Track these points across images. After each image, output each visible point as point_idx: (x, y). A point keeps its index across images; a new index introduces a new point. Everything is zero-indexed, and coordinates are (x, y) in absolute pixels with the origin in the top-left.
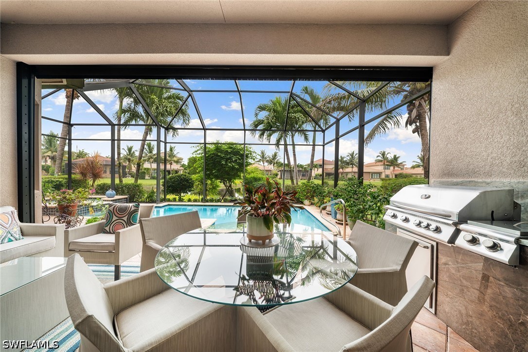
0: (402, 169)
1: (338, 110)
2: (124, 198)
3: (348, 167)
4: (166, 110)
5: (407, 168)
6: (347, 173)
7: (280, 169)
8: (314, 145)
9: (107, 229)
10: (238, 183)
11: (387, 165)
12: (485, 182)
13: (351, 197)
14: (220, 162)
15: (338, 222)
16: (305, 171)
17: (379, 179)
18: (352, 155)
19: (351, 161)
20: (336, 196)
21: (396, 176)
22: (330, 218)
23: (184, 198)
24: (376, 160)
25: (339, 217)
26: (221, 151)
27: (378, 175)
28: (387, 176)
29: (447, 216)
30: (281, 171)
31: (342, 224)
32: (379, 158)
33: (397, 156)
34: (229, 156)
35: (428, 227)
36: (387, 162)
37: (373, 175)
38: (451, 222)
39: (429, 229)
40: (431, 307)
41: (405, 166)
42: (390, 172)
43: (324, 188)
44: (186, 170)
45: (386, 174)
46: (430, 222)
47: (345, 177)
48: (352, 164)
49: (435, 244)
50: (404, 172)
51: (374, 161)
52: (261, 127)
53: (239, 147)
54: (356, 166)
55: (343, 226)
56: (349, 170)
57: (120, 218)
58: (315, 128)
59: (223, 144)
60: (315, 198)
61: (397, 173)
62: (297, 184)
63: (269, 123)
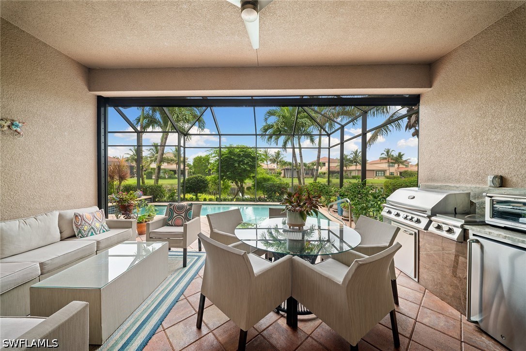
0: (407, 166)
1: (342, 115)
2: (149, 198)
3: (351, 165)
4: (185, 118)
5: (412, 166)
6: (351, 171)
7: (284, 167)
8: (320, 148)
9: (170, 222)
10: (248, 183)
11: (392, 163)
12: (456, 187)
13: (355, 197)
14: (233, 164)
15: (344, 218)
16: (308, 169)
17: (384, 177)
18: (356, 153)
19: (355, 159)
20: (343, 196)
21: (401, 173)
22: (336, 215)
23: (200, 197)
24: (380, 158)
25: (344, 213)
26: (234, 155)
27: (383, 173)
28: (392, 174)
29: (424, 211)
30: (284, 169)
31: (348, 220)
32: (383, 156)
33: (402, 154)
34: (241, 159)
35: (411, 219)
36: (391, 159)
37: (377, 173)
38: (426, 215)
39: (412, 221)
40: (415, 277)
41: (410, 164)
42: (395, 169)
43: (330, 188)
44: (191, 169)
45: (391, 171)
46: (413, 216)
47: (349, 175)
48: (356, 162)
49: (417, 231)
50: (410, 169)
51: (378, 159)
52: (270, 131)
53: (250, 150)
54: (360, 164)
55: (349, 222)
56: (353, 168)
57: (179, 215)
58: (320, 131)
59: (236, 148)
60: (322, 197)
61: (402, 170)
62: (304, 183)
63: (278, 128)
